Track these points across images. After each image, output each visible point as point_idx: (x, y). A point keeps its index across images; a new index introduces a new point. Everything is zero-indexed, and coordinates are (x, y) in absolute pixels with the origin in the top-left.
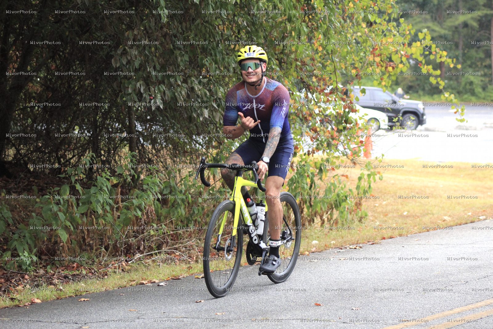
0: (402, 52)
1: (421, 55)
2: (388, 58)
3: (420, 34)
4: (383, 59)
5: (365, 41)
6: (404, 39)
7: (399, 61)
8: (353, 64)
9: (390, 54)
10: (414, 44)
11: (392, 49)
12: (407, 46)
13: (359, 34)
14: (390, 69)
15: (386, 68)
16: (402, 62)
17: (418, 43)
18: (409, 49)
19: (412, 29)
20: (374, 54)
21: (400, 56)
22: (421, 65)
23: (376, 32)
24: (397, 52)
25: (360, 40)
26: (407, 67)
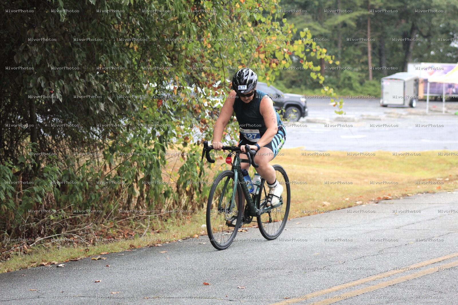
0: (285, 50)
1: (302, 52)
2: (272, 55)
3: (301, 33)
4: (267, 56)
5: (251, 39)
6: (287, 37)
7: (282, 57)
8: (239, 61)
9: (274, 52)
10: (296, 42)
11: (276, 46)
12: (289, 44)
13: (245, 33)
14: (274, 65)
15: (270, 64)
16: (285, 59)
17: (300, 41)
18: (291, 46)
19: (294, 28)
20: (259, 51)
21: (283, 53)
22: (302, 62)
23: (260, 31)
24: (280, 49)
25: (246, 38)
26: (290, 63)
